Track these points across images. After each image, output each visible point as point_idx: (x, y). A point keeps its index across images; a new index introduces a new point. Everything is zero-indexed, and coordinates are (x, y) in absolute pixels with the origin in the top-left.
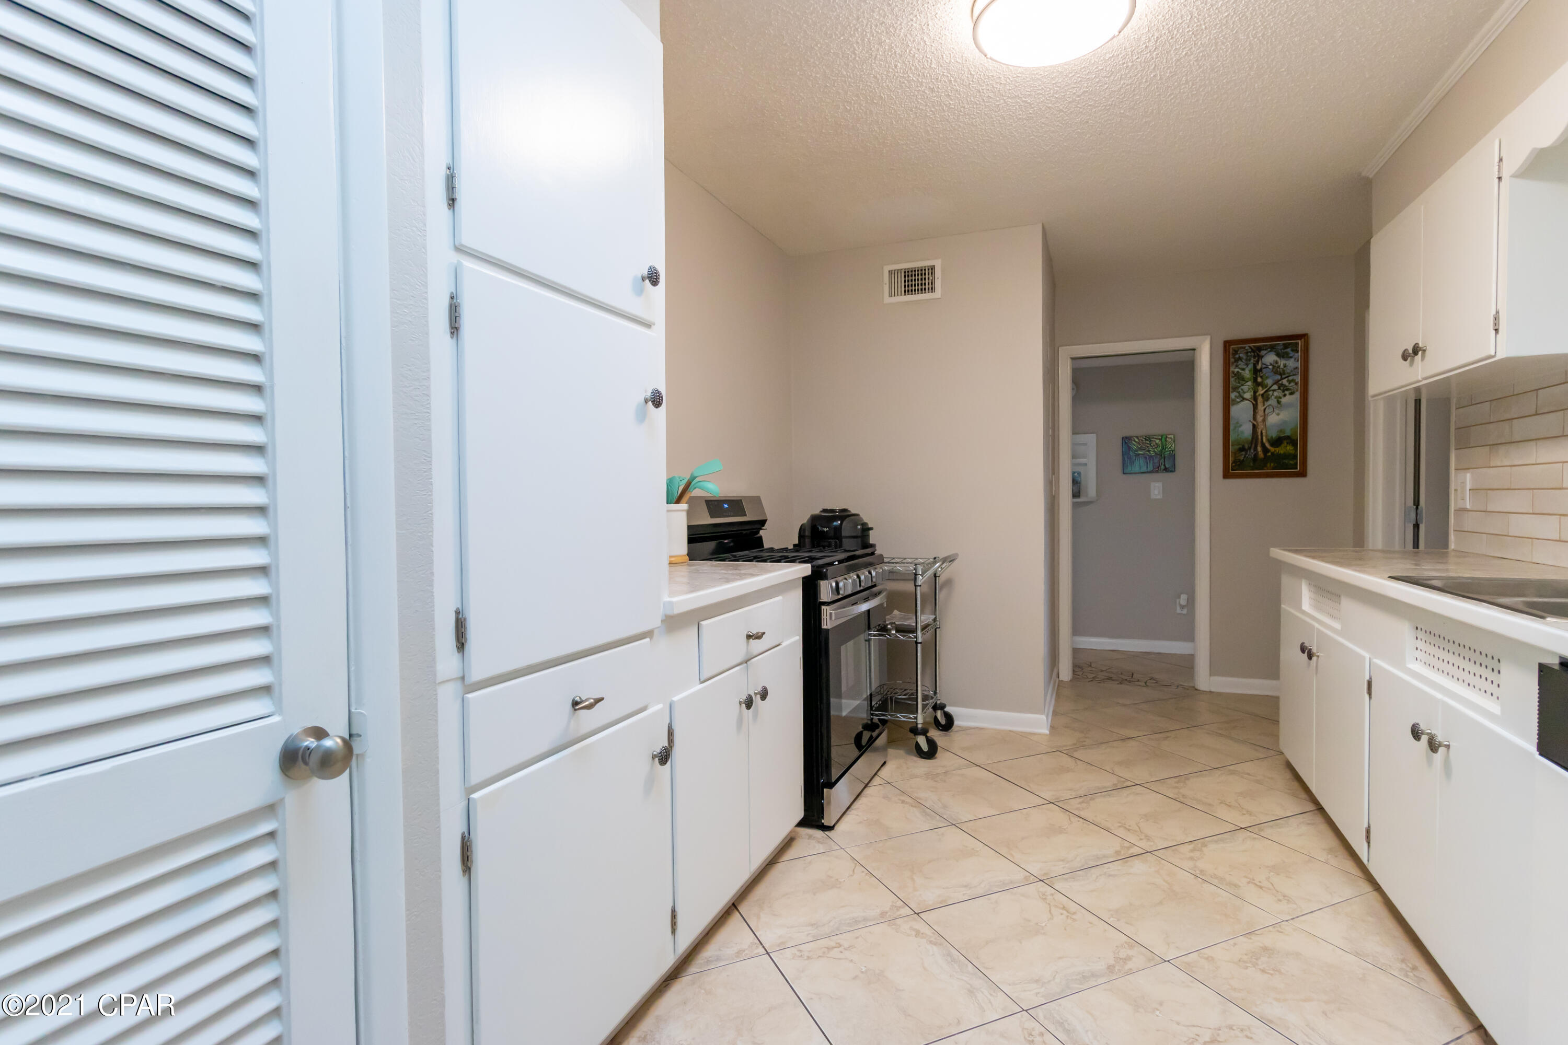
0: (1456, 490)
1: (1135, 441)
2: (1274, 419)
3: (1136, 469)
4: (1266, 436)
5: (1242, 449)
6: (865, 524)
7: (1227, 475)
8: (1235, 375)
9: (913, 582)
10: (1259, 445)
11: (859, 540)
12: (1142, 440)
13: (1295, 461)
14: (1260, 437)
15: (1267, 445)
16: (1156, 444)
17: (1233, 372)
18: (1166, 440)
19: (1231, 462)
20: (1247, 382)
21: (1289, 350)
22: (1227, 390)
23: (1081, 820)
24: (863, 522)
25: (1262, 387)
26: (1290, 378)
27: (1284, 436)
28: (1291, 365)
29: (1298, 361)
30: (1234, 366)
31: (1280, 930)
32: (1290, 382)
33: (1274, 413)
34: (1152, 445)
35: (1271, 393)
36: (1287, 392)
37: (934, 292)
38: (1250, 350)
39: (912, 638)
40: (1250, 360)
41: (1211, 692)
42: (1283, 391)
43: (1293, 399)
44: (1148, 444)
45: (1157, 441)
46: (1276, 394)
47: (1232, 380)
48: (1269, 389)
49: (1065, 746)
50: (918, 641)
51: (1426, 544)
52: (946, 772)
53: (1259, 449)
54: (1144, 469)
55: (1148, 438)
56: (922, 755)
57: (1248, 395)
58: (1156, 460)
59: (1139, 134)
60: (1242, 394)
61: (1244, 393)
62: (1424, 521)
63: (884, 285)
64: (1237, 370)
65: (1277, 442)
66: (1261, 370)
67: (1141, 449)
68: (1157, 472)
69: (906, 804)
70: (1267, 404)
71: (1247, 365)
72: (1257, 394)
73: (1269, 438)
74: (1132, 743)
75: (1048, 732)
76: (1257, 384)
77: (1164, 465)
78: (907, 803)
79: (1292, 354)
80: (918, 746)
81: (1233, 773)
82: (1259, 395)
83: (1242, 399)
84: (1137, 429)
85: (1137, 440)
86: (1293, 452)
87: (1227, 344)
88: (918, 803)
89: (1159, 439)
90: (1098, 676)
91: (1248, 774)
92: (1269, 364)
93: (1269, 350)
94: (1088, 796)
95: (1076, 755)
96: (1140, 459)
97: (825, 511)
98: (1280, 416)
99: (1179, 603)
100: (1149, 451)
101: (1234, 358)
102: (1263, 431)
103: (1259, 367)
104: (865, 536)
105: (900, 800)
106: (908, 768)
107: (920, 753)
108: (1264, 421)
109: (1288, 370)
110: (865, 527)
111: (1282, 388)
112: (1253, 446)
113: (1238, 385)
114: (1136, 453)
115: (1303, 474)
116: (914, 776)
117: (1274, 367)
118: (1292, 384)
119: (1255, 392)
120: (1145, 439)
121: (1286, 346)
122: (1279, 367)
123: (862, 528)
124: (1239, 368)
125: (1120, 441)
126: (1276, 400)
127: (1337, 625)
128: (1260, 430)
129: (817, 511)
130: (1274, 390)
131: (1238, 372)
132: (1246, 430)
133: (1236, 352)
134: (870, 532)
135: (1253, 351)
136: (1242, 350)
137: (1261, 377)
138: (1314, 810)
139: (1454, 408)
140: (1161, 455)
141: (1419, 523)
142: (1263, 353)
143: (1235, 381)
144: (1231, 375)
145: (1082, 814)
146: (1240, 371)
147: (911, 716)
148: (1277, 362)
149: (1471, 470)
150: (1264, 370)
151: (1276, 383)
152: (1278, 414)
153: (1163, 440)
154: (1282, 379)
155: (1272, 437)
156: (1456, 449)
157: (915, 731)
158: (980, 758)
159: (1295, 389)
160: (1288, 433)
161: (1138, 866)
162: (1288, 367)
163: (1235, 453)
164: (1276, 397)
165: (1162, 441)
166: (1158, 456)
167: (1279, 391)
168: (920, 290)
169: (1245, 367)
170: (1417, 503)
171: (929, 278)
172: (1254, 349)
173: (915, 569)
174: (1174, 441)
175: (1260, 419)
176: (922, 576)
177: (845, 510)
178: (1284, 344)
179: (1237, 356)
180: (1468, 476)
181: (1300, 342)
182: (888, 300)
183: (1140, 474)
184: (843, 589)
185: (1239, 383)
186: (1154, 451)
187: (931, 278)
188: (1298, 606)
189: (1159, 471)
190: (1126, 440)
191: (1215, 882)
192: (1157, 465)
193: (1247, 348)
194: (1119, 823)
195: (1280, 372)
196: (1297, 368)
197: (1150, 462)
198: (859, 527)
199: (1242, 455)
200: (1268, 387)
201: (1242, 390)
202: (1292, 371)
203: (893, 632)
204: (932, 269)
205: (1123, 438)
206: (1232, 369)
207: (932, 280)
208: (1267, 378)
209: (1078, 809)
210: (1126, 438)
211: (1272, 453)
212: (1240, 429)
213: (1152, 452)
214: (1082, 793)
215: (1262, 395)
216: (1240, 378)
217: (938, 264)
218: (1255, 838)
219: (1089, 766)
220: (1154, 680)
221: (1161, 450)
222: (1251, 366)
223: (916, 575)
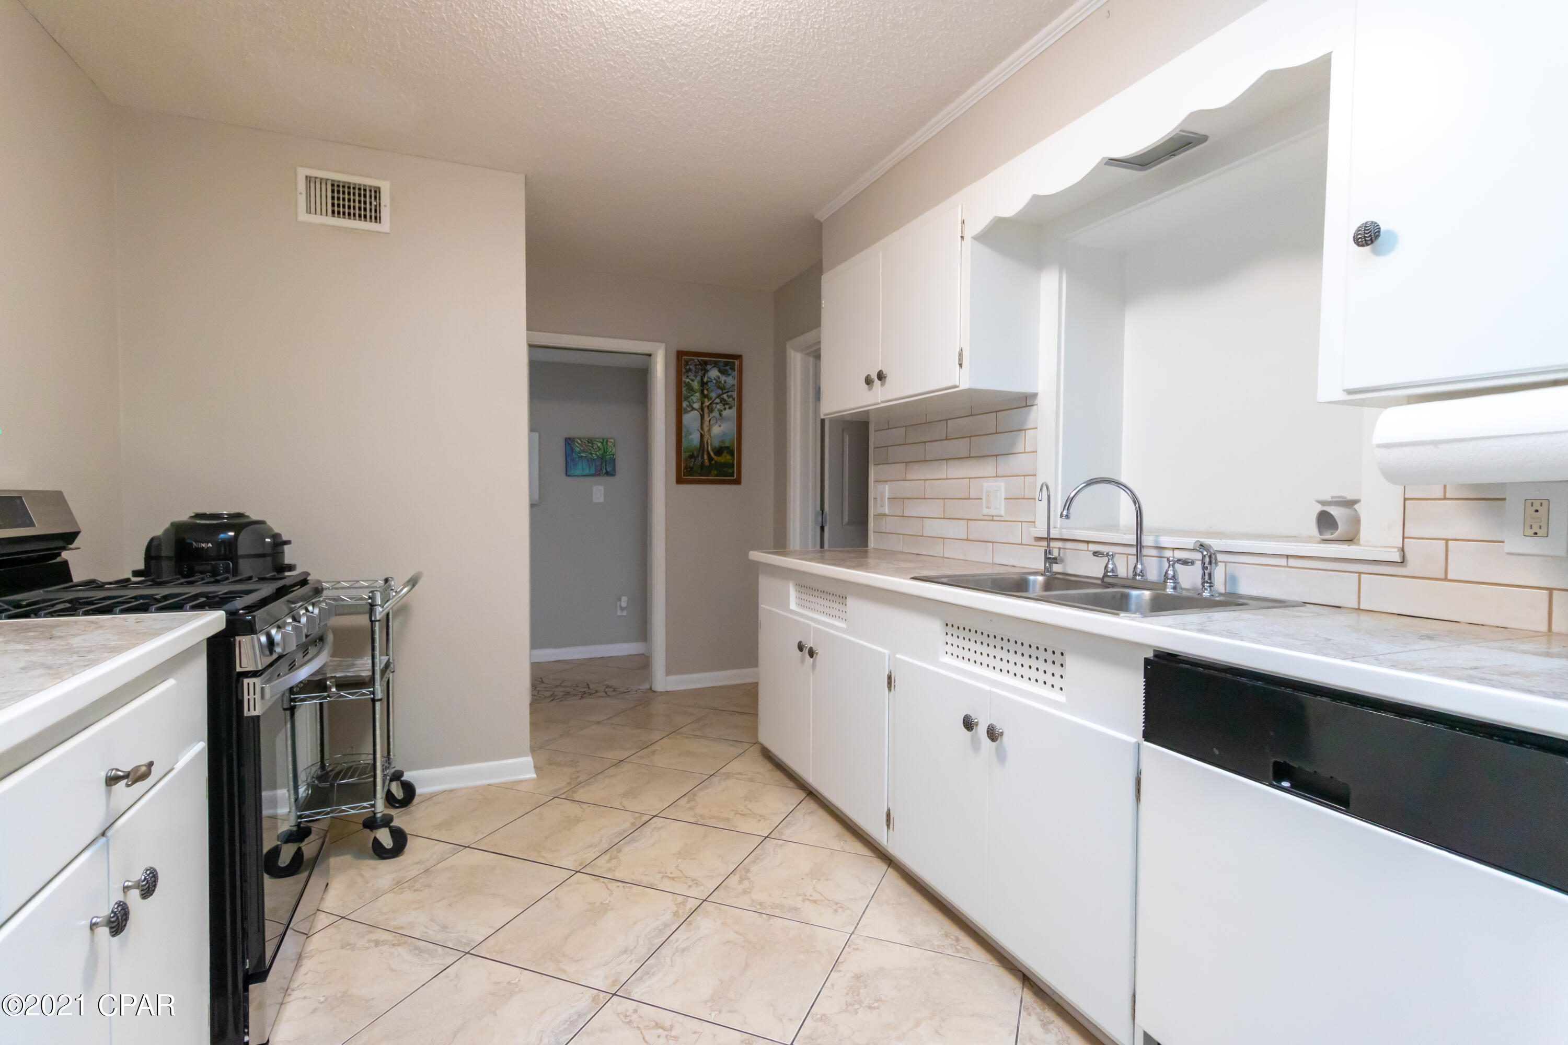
0: (875, 499)
1: (577, 442)
2: (717, 430)
3: (579, 472)
4: (711, 446)
5: (691, 457)
6: (276, 536)
7: (679, 481)
8: (686, 385)
9: (367, 616)
10: (705, 453)
11: (269, 559)
12: (585, 443)
13: (732, 470)
14: (706, 446)
15: (712, 453)
16: (598, 446)
17: (685, 382)
18: (607, 444)
19: (683, 469)
20: (696, 393)
21: (728, 368)
22: (679, 399)
23: (619, 884)
24: (273, 533)
25: (708, 398)
26: (729, 394)
27: (725, 447)
28: (729, 382)
29: (735, 379)
30: (685, 377)
31: (856, 947)
32: (729, 397)
33: (717, 425)
34: (594, 448)
35: (714, 405)
36: (727, 407)
37: (380, 223)
38: (698, 363)
39: (368, 695)
40: (698, 372)
41: (667, 692)
42: (724, 405)
43: (730, 413)
44: (590, 446)
45: (599, 444)
46: (718, 406)
47: (684, 389)
48: (713, 401)
49: (560, 789)
50: (377, 698)
51: (829, 545)
52: (427, 871)
53: (706, 457)
54: (587, 472)
55: (591, 441)
56: (384, 855)
57: (696, 406)
58: (598, 463)
59: (668, 96)
60: (692, 404)
61: (694, 403)
62: (828, 524)
63: (299, 196)
64: (688, 380)
65: (719, 451)
66: (707, 382)
67: (583, 451)
68: (599, 475)
69: (383, 945)
70: (712, 415)
71: (696, 376)
72: (704, 405)
73: (713, 447)
74: (626, 767)
75: (534, 776)
76: (704, 396)
77: (606, 469)
78: (385, 942)
79: (730, 372)
80: (377, 844)
81: (728, 776)
82: (706, 406)
83: (691, 409)
84: (580, 431)
85: (579, 442)
86: (731, 461)
87: (680, 354)
88: (402, 937)
89: (600, 442)
90: (555, 693)
91: (740, 774)
92: (713, 379)
93: (713, 365)
94: (612, 849)
95: (576, 797)
96: (583, 462)
97: (198, 516)
98: (722, 427)
99: (620, 606)
100: (591, 454)
101: (686, 369)
102: (709, 441)
103: (705, 380)
104: (278, 553)
105: (372, 941)
106: (367, 882)
107: (380, 852)
108: (709, 431)
109: (727, 386)
110: (279, 541)
111: (723, 402)
112: (701, 453)
113: (689, 394)
114: (579, 455)
115: (738, 482)
116: (377, 895)
117: (717, 381)
118: (731, 399)
119: (702, 403)
120: (588, 441)
121: (726, 364)
122: (720, 382)
123: (274, 542)
124: (690, 379)
125: (562, 443)
126: (718, 412)
127: (842, 625)
128: (706, 439)
129: (184, 516)
130: (717, 403)
131: (688, 382)
132: (695, 438)
133: (687, 363)
134: (286, 547)
135: (700, 364)
136: (692, 362)
137: (707, 390)
138: (806, 797)
139: (873, 430)
140: (603, 458)
141: (824, 525)
142: (708, 367)
143: (686, 391)
144: (683, 385)
145: (618, 875)
146: (691, 382)
147: (365, 804)
148: (719, 378)
149: (888, 482)
150: (709, 383)
151: (719, 396)
152: (720, 426)
153: (605, 443)
154: (723, 394)
155: (715, 447)
156: (874, 465)
157: (371, 823)
158: (464, 834)
159: (733, 405)
160: (727, 444)
161: (705, 924)
162: (727, 384)
163: (686, 460)
164: (718, 410)
165: (603, 445)
166: (600, 460)
167: (721, 404)
168: (357, 215)
169: (694, 378)
170: (822, 510)
171: (371, 203)
172: (701, 362)
173: (370, 598)
174: (614, 446)
175: (706, 429)
176: (383, 607)
177: (240, 515)
178: (724, 362)
179: (688, 367)
180: (887, 486)
181: (736, 361)
182: (303, 216)
183: (583, 478)
184: (282, 644)
185: (689, 393)
186: (596, 454)
187: (374, 203)
188: (785, 605)
189: (601, 474)
190: (569, 441)
191: (777, 912)
192: (599, 468)
193: (696, 360)
194: (660, 872)
195: (721, 387)
196: (734, 385)
197: (592, 465)
198: (268, 540)
199: (692, 461)
200: (712, 400)
201: (692, 400)
202: (730, 387)
203: (334, 690)
204: (375, 192)
205: (566, 439)
206: (684, 379)
207: (376, 206)
208: (712, 391)
209: (610, 870)
210: (569, 439)
211: (715, 461)
212: (690, 437)
213: (594, 455)
214: (605, 846)
215: (708, 407)
216: (690, 388)
217: (386, 188)
218: (781, 846)
219: (597, 808)
220: (611, 687)
221: (603, 454)
222: (699, 378)
223: (372, 606)
